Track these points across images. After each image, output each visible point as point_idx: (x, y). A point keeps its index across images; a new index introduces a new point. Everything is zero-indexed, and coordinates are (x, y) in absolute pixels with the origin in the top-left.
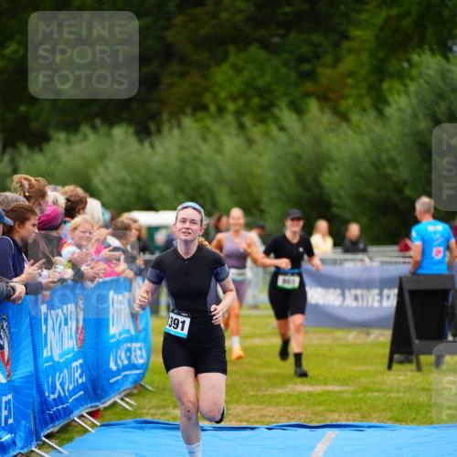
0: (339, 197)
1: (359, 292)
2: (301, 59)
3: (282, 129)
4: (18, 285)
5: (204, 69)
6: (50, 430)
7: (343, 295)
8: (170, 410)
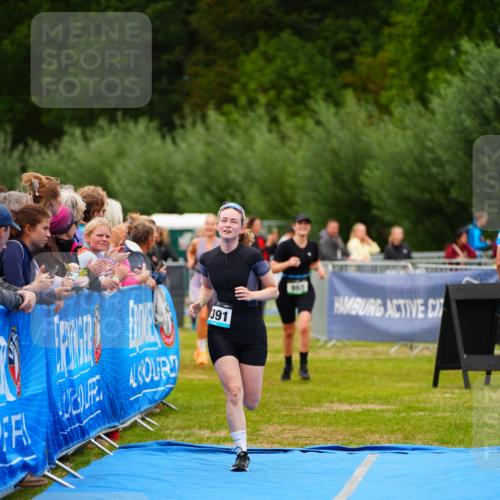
0: (379, 197)
1: (401, 302)
2: (338, 47)
3: (318, 123)
4: (28, 294)
5: (232, 58)
6: (64, 453)
7: (384, 305)
8: (196, 431)
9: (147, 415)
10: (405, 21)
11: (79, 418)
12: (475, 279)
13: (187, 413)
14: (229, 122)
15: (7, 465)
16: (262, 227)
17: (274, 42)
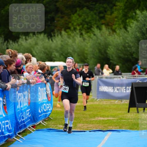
0: (112, 57)
1: (119, 88)
2: (100, 13)
3: (94, 35)
4: (9, 85)
5: (69, 16)
6: (19, 132)
7: (114, 88)
8: (58, 126)
9: (44, 121)
10: (120, 5)
11: (24, 122)
12: (140, 81)
13: (55, 120)
14: (68, 35)
15: (4, 135)
16: (78, 65)
17: (81, 11)
